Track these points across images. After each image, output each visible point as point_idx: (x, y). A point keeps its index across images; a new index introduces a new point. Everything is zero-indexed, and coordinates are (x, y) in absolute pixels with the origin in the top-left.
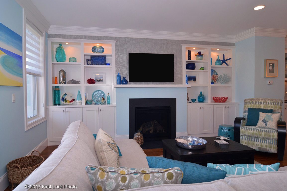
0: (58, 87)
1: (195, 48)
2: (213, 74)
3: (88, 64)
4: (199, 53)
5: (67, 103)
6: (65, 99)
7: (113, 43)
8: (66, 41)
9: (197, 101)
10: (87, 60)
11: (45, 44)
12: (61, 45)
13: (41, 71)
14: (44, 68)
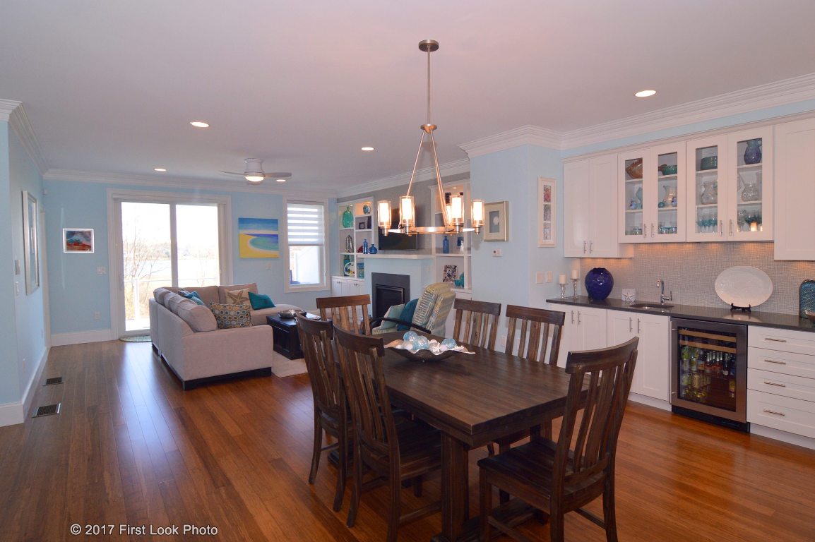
0: (347, 255)
1: (455, 187)
3: (361, 227)
5: (349, 274)
7: (372, 199)
8: (351, 203)
10: (360, 224)
11: (328, 212)
12: (348, 208)
13: (323, 240)
14: (326, 237)
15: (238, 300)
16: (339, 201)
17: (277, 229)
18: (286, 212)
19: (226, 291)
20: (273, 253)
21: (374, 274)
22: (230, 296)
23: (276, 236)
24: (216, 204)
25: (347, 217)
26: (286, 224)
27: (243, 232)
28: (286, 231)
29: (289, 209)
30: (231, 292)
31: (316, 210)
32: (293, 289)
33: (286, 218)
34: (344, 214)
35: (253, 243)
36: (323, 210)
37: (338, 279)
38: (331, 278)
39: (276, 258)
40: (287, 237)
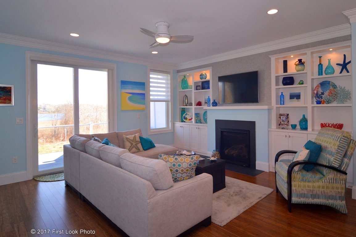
0: (184, 108)
1: (293, 55)
2: (330, 87)
3: (198, 89)
4: (300, 61)
5: (186, 121)
6: (186, 118)
7: (211, 68)
8: (187, 73)
9: (298, 127)
10: (197, 86)
11: (173, 79)
12: (185, 76)
13: (169, 98)
14: (171, 96)
15: (134, 144)
16: (178, 71)
17: (144, 89)
18: (149, 78)
19: (124, 136)
20: (141, 106)
21: (217, 121)
22: (128, 140)
23: (144, 94)
24: (107, 69)
25: (184, 82)
26: (149, 87)
27: (124, 91)
28: (149, 91)
29: (151, 76)
30: (127, 137)
31: (165, 77)
32: (153, 132)
33: (149, 82)
34: (182, 80)
35: (130, 99)
36: (169, 78)
37: (178, 124)
38: (174, 124)
39: (143, 110)
40: (150, 95)
